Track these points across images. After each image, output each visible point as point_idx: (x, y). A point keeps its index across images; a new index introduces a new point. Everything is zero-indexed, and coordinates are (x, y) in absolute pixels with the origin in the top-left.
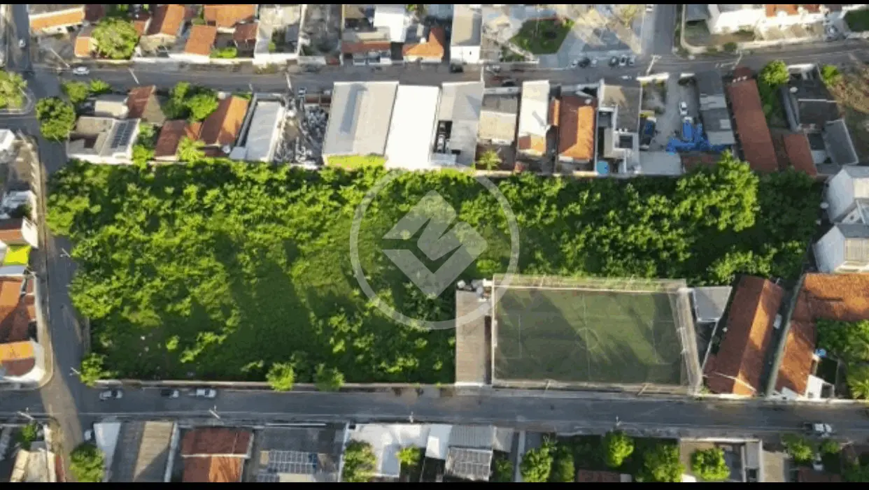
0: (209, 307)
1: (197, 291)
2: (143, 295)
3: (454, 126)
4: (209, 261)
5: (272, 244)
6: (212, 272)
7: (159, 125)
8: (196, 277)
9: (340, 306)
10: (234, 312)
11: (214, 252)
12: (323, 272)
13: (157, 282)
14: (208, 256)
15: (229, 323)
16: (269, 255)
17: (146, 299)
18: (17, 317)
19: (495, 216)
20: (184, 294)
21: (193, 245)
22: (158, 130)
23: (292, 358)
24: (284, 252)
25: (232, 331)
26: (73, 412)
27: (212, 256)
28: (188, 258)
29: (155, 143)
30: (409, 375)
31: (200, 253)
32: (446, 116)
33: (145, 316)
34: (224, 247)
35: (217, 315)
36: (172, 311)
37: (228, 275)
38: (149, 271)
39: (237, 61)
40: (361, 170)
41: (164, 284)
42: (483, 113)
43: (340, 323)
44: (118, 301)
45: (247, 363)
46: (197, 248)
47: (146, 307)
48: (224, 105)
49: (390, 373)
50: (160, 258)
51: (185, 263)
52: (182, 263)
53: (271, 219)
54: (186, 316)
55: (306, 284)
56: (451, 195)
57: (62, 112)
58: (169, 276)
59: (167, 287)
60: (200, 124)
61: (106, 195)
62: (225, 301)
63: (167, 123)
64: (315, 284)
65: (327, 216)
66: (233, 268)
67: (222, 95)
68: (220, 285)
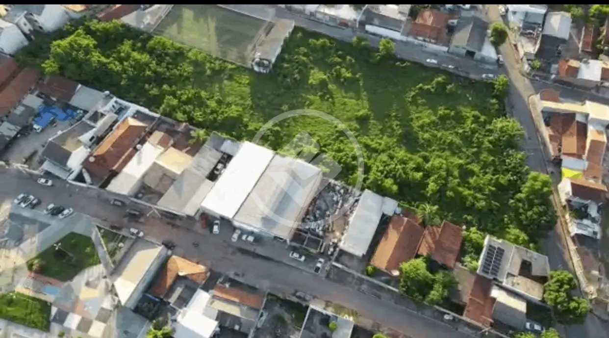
0: (427, 107)
1: (434, 118)
2: (469, 125)
4: (423, 135)
5: (376, 135)
6: (422, 127)
7: (459, 265)
8: (434, 128)
9: (343, 83)
10: (410, 100)
13: (461, 131)
15: (413, 93)
16: (381, 127)
17: (469, 122)
18: (560, 130)
20: (443, 118)
21: (434, 150)
22: (460, 259)
23: (379, 57)
24: (370, 127)
25: (413, 88)
28: (438, 143)
31: (429, 143)
33: (469, 113)
34: (409, 141)
35: (421, 101)
38: (467, 139)
41: (456, 130)
42: (179, 172)
44: (488, 127)
45: (405, 66)
46: (431, 147)
48: (395, 262)
50: (459, 148)
51: (441, 139)
53: (375, 151)
54: (441, 106)
55: (359, 102)
58: (452, 134)
59: (455, 128)
60: (419, 253)
62: (415, 108)
63: (452, 265)
64: (354, 101)
66: (406, 122)
67: (396, 273)
68: (417, 118)
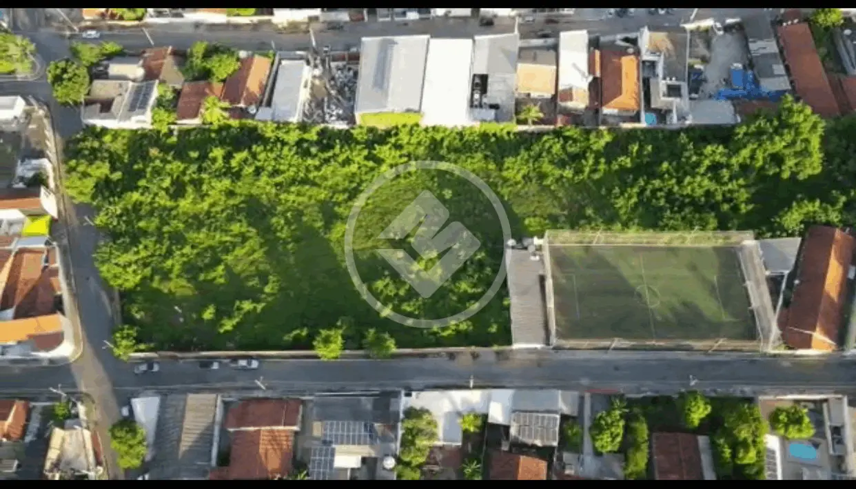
0: (243, 275)
1: (229, 258)
2: (174, 263)
3: (490, 80)
4: (241, 226)
5: (307, 207)
6: (244, 238)
7: (178, 87)
8: (228, 244)
9: (384, 269)
10: (271, 278)
11: (246, 218)
12: (364, 234)
13: (187, 250)
14: (240, 221)
15: (267, 289)
16: (305, 219)
17: (177, 268)
18: (41, 291)
19: (540, 172)
20: (217, 262)
21: (223, 211)
22: (178, 93)
23: (339, 323)
24: (320, 215)
25: (270, 299)
26: (107, 387)
27: (244, 220)
28: (218, 223)
29: (175, 106)
30: (462, 338)
31: (230, 219)
32: (482, 70)
33: (178, 286)
34: (256, 211)
35: (254, 282)
36: (205, 281)
37: (262, 241)
38: (178, 239)
39: (256, 19)
40: (397, 128)
41: (195, 251)
42: (521, 66)
43: (386, 286)
44: (148, 271)
45: (290, 331)
46: (228, 214)
47: (178, 276)
48: (246, 65)
49: (443, 337)
50: (188, 226)
51: (215, 230)
52: (212, 229)
53: (304, 181)
54: (221, 284)
56: (492, 152)
57: (75, 75)
58: (200, 243)
59: (198, 254)
60: (222, 84)
61: (126, 161)
62: (262, 267)
63: (186, 84)
65: (364, 178)
66: (267, 233)
67: (243, 54)
68: (254, 251)
